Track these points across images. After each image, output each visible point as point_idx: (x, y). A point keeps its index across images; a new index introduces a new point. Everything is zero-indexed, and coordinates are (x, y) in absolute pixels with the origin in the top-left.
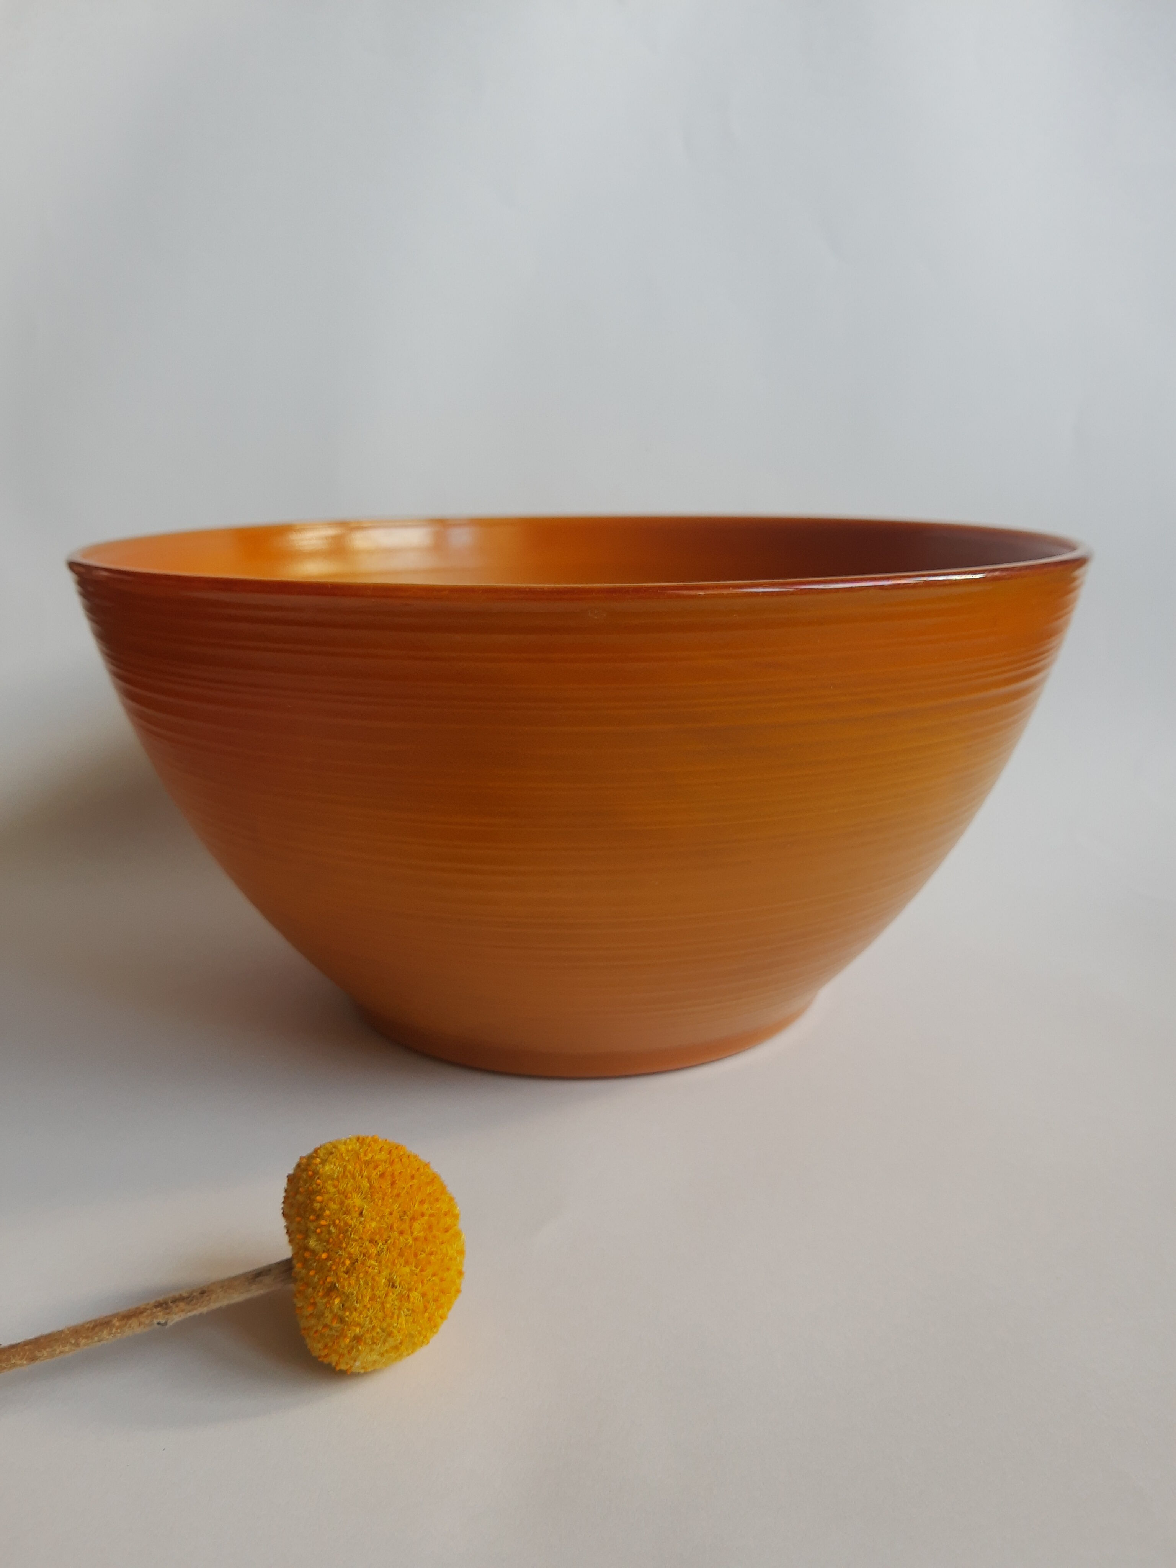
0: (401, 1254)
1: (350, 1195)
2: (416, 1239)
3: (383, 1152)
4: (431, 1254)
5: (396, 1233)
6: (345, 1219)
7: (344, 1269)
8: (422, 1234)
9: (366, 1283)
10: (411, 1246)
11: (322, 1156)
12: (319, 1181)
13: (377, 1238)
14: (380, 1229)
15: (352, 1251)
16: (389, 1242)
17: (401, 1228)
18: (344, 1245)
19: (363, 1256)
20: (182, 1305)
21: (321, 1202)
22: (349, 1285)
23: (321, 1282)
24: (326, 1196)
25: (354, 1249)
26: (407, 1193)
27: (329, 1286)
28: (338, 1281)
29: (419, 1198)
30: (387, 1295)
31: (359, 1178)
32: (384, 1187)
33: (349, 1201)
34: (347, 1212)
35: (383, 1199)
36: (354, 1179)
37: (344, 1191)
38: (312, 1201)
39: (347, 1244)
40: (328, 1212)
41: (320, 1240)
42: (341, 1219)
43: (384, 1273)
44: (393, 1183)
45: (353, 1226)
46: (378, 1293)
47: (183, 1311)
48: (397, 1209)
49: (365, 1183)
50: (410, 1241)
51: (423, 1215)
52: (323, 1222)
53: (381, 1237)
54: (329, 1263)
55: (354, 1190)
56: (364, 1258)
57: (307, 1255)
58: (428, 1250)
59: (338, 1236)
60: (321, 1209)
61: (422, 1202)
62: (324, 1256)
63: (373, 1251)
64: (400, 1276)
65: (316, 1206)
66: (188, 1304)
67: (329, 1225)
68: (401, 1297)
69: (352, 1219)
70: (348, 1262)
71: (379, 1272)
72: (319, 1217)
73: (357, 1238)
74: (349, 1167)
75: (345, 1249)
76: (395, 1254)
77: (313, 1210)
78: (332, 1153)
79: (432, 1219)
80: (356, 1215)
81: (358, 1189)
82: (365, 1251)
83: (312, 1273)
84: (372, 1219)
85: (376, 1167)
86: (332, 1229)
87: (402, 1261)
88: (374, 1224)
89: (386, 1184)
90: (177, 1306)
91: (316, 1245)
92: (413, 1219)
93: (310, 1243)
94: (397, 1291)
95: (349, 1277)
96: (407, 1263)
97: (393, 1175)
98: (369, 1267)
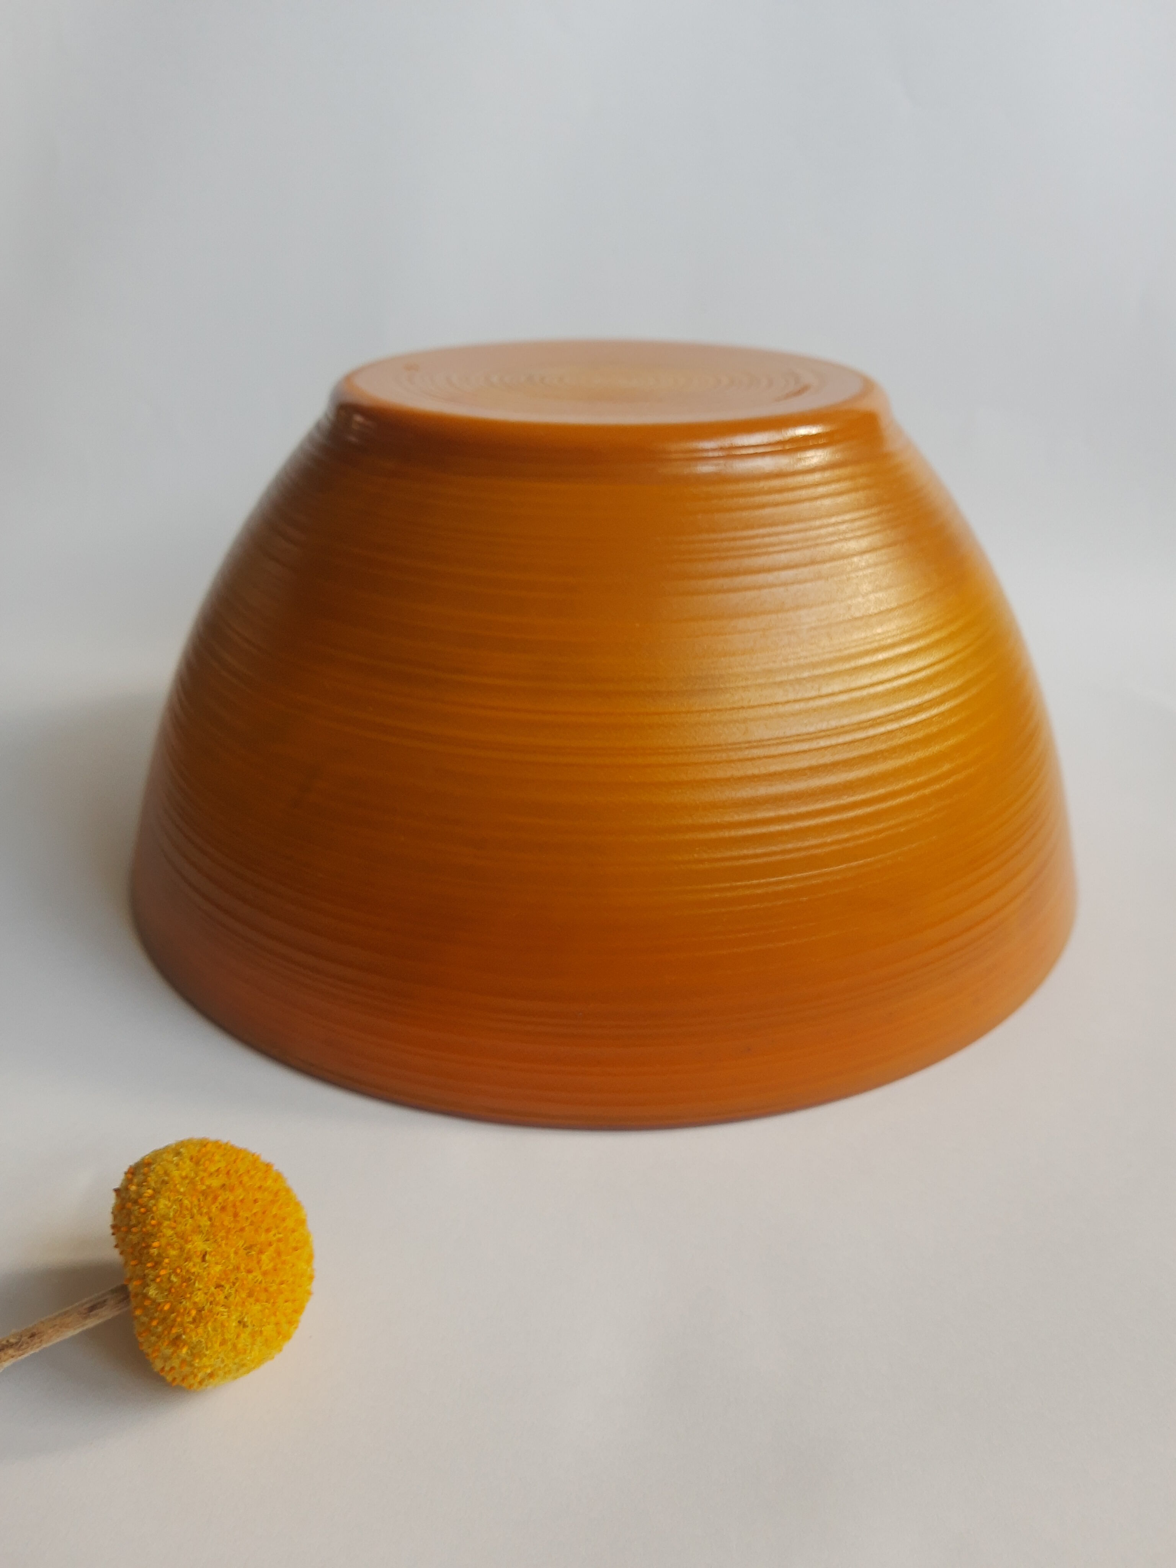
0: (250, 1295)
1: (190, 1238)
2: (265, 1274)
3: (221, 1175)
4: (282, 1283)
5: (244, 1273)
6: (187, 1267)
7: (190, 1319)
8: (271, 1265)
9: (215, 1330)
10: (261, 1282)
11: (153, 1184)
12: (153, 1222)
13: (223, 1283)
14: (225, 1272)
15: (197, 1300)
16: (237, 1285)
17: (249, 1267)
18: (188, 1296)
19: (211, 1304)
20: (11, 1352)
21: (159, 1247)
22: (195, 1335)
23: (166, 1332)
24: (164, 1241)
25: (199, 1298)
26: (252, 1223)
27: (174, 1336)
28: (184, 1333)
29: (264, 1226)
30: (238, 1336)
31: (198, 1217)
32: (226, 1223)
33: (189, 1246)
34: (188, 1259)
35: (227, 1238)
36: (192, 1217)
37: (183, 1234)
38: (149, 1246)
39: (191, 1293)
40: (167, 1260)
41: (160, 1289)
42: (183, 1268)
43: (234, 1317)
44: (236, 1215)
45: (196, 1273)
46: (227, 1336)
47: (13, 1357)
48: (243, 1246)
49: (204, 1222)
50: (260, 1278)
51: (270, 1244)
52: (163, 1272)
53: (228, 1280)
54: (173, 1315)
55: (193, 1232)
56: (211, 1306)
57: (147, 1303)
58: (278, 1281)
59: (181, 1286)
60: (159, 1255)
61: (268, 1230)
62: (167, 1307)
63: (221, 1297)
64: (251, 1316)
65: (154, 1253)
66: (18, 1349)
67: (170, 1274)
68: (253, 1335)
69: (194, 1265)
70: (194, 1313)
71: (229, 1317)
72: (157, 1264)
73: (201, 1286)
74: (186, 1202)
75: (190, 1298)
76: (244, 1295)
77: (150, 1256)
78: (164, 1182)
79: (281, 1244)
80: (199, 1260)
81: (198, 1230)
82: (212, 1299)
83: (154, 1323)
84: (217, 1263)
85: (215, 1198)
86: (174, 1279)
87: (252, 1300)
88: (218, 1268)
89: (227, 1220)
90: (5, 1354)
91: (156, 1294)
92: (261, 1252)
93: (150, 1293)
94: (248, 1330)
95: (197, 1327)
96: (257, 1300)
97: (234, 1206)
98: (218, 1314)
